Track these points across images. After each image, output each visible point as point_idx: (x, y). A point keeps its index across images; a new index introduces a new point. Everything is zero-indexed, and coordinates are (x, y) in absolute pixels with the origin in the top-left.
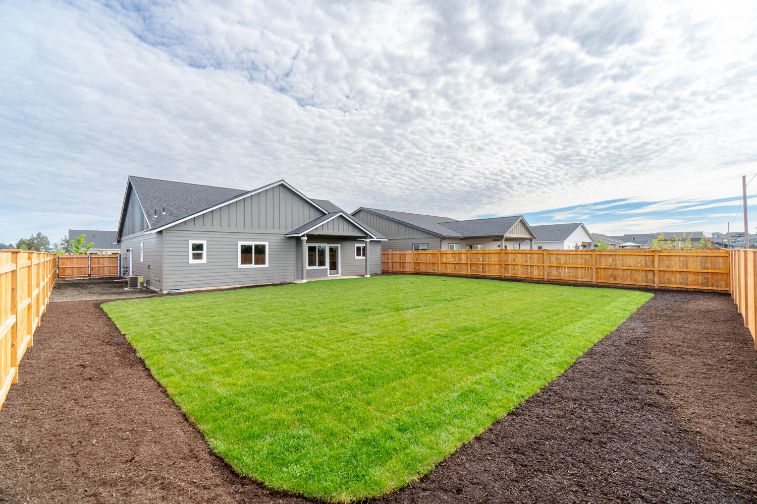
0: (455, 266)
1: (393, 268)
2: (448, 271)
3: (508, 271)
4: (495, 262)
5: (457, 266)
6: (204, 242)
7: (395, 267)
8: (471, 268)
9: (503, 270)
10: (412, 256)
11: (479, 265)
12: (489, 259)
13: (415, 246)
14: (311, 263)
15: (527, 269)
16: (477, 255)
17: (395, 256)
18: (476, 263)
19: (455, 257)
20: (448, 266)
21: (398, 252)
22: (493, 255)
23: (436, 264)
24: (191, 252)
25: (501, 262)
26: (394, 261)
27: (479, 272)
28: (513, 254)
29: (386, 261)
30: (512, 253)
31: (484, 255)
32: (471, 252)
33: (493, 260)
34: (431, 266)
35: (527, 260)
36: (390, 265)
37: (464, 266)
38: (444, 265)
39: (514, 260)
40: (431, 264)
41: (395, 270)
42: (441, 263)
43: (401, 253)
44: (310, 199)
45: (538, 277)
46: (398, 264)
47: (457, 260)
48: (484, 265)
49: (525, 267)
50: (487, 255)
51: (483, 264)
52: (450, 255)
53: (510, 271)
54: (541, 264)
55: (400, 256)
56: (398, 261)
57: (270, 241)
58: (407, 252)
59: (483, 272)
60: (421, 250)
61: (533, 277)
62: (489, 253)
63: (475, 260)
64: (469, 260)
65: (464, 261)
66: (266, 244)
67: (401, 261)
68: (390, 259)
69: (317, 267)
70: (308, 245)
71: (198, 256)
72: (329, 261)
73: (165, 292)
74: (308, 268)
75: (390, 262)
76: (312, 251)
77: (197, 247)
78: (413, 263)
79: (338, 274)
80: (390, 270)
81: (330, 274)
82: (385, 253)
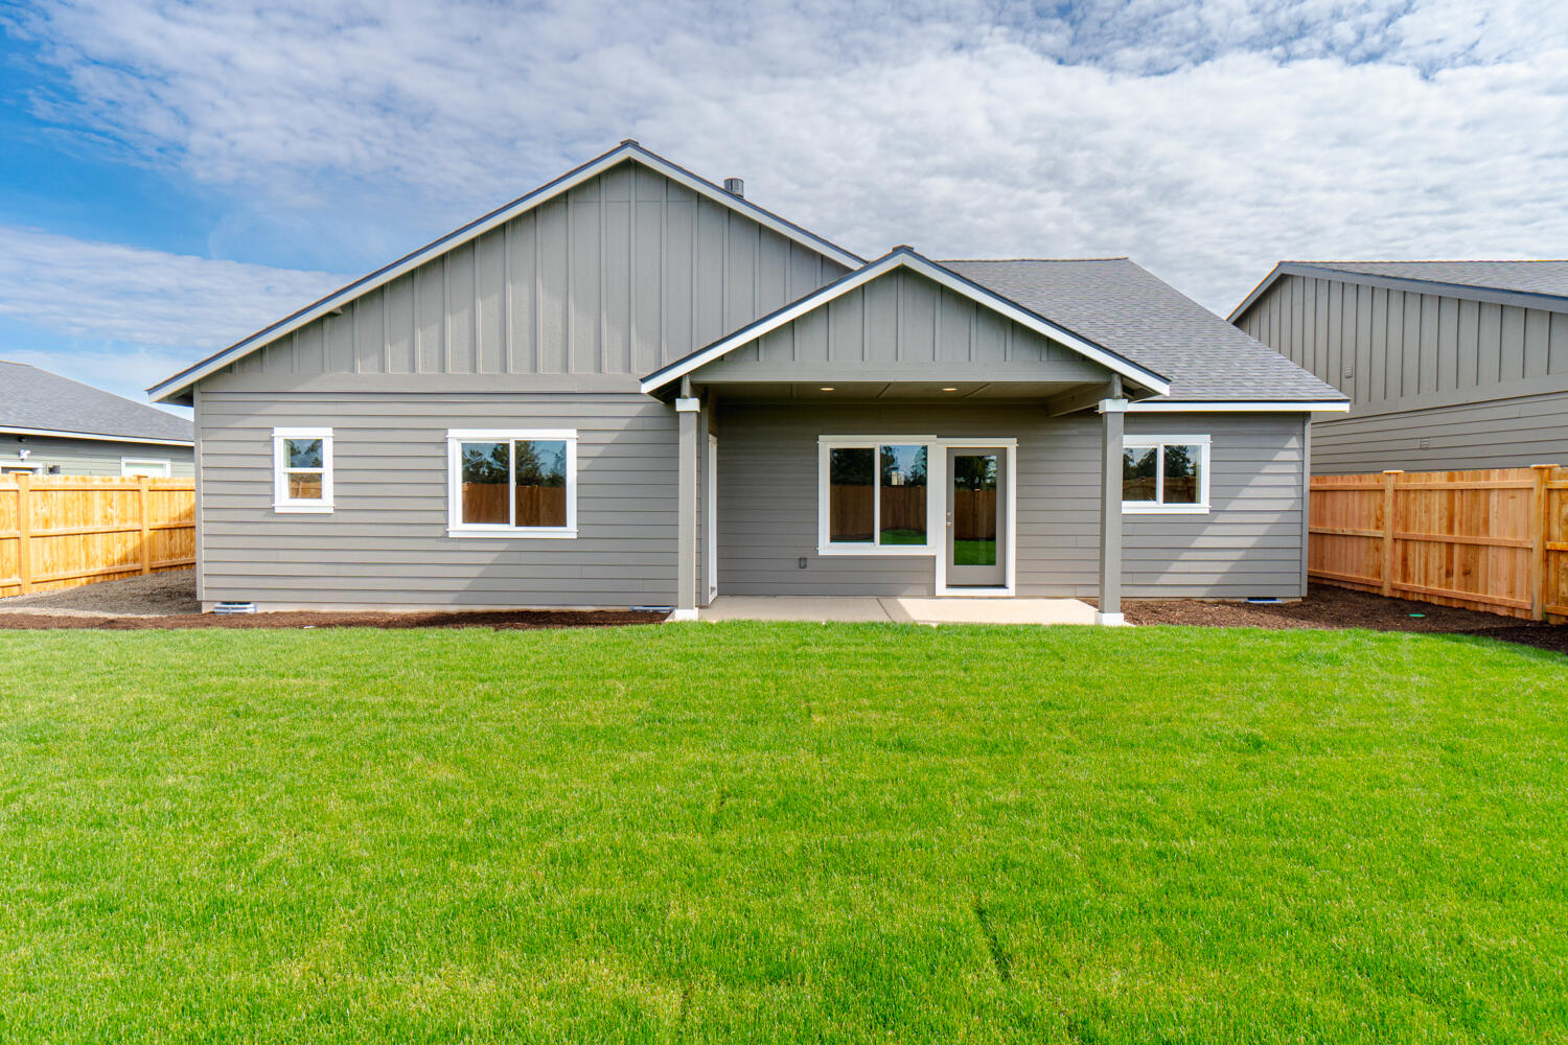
1: (1406, 576)
6: (325, 435)
7: (1416, 566)
10: (1535, 502)
17: (1417, 505)
21: (1439, 480)
24: (282, 471)
26: (1413, 533)
29: (1366, 532)
36: (1391, 555)
41: (1416, 584)
43: (1459, 484)
46: (1437, 556)
55: (1451, 502)
56: (1438, 532)
57: (588, 424)
58: (1496, 479)
66: (568, 436)
67: (1457, 536)
68: (1388, 522)
69: (875, 549)
70: (828, 444)
71: (305, 486)
72: (951, 524)
73: (205, 609)
74: (827, 547)
75: (1387, 533)
76: (851, 469)
77: (305, 454)
78: (1537, 556)
79: (1003, 586)
80: (1390, 582)
81: (948, 586)
82: (1339, 483)
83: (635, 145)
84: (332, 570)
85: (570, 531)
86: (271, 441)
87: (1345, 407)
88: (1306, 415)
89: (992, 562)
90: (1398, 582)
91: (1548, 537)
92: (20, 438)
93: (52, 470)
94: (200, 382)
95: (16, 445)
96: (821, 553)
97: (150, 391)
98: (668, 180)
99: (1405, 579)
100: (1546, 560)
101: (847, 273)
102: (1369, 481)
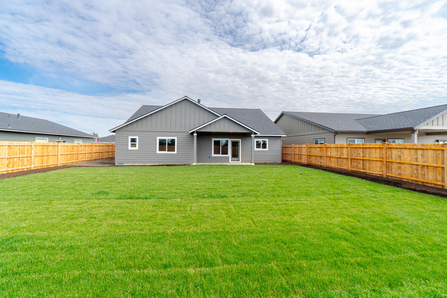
0: (337, 160)
1: (295, 159)
2: (332, 165)
3: (391, 170)
4: (376, 158)
5: (339, 160)
6: (137, 137)
8: (351, 163)
9: (384, 168)
10: (306, 149)
11: (359, 161)
12: (369, 155)
13: (315, 141)
14: (217, 152)
15: (417, 170)
16: (357, 149)
17: (296, 149)
18: (357, 158)
19: (337, 151)
20: (332, 160)
21: (298, 146)
22: (374, 150)
23: (323, 158)
24: (130, 143)
25: (383, 158)
26: (296, 153)
27: (360, 168)
28: (399, 150)
29: (291, 153)
30: (396, 148)
31: (365, 150)
32: (352, 147)
33: (374, 156)
34: (319, 158)
35: (417, 158)
36: (293, 156)
37: (345, 161)
38: (329, 158)
39: (400, 157)
40: (319, 157)
41: (296, 160)
42: (326, 157)
44: (208, 108)
45: (435, 182)
46: (298, 156)
47: (339, 154)
48: (365, 161)
49: (415, 167)
50: (368, 150)
51: (363, 160)
52: (334, 149)
53: (394, 171)
54: (440, 164)
55: (299, 149)
56: (298, 153)
57: (179, 136)
58: (303, 146)
59: (363, 169)
60: (320, 144)
61: (426, 181)
62: (370, 148)
63: (356, 155)
64: (350, 155)
65: (345, 156)
66: (176, 138)
67: (300, 153)
68: (293, 152)
69: (220, 155)
70: (213, 140)
71: (133, 145)
72: (232, 151)
73: (116, 165)
74: (213, 155)
75: (293, 153)
76: (217, 143)
77: (133, 140)
78: (307, 155)
79: (239, 161)
80: (293, 160)
81: (231, 161)
82: (288, 146)
83: (187, 97)
84: (138, 158)
85: (176, 152)
86: (128, 138)
87: (285, 136)
88: (281, 136)
89: (238, 157)
90: (294, 160)
91: (307, 153)
92: (59, 136)
93: (64, 142)
94: (117, 130)
95: (58, 137)
96: (212, 156)
97: (109, 131)
98: (191, 102)
99: (295, 160)
100: (307, 156)
101: (219, 117)
102: (291, 146)
